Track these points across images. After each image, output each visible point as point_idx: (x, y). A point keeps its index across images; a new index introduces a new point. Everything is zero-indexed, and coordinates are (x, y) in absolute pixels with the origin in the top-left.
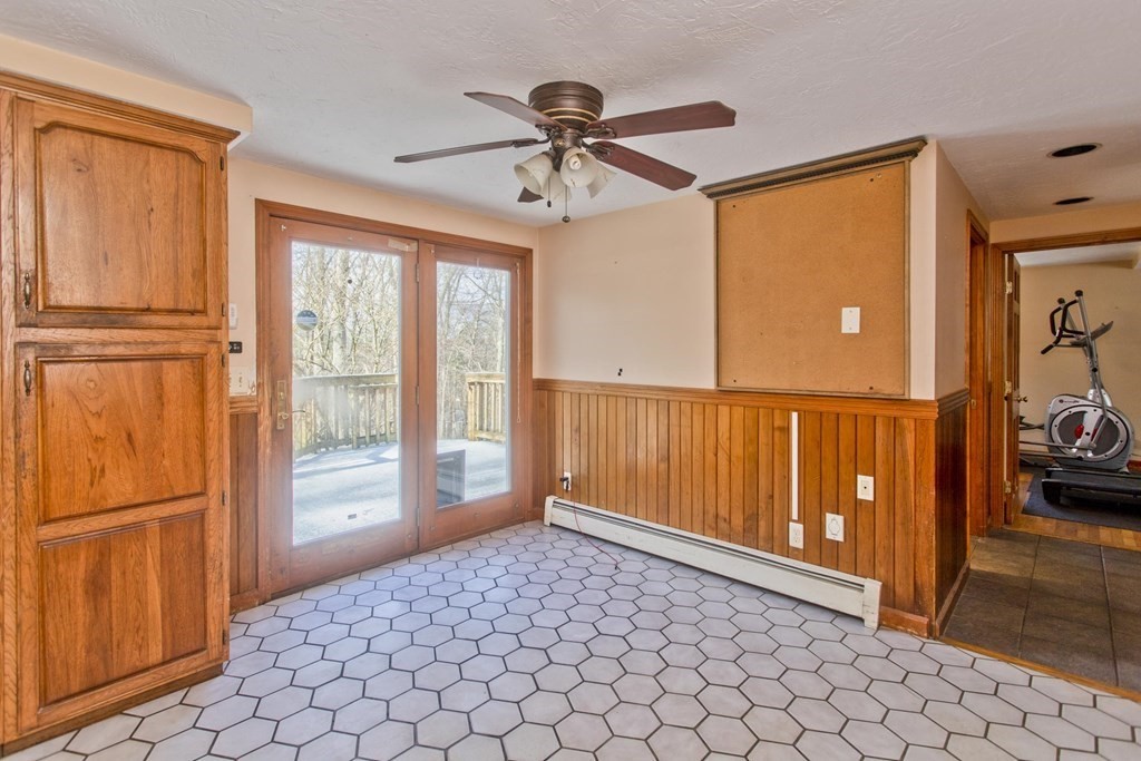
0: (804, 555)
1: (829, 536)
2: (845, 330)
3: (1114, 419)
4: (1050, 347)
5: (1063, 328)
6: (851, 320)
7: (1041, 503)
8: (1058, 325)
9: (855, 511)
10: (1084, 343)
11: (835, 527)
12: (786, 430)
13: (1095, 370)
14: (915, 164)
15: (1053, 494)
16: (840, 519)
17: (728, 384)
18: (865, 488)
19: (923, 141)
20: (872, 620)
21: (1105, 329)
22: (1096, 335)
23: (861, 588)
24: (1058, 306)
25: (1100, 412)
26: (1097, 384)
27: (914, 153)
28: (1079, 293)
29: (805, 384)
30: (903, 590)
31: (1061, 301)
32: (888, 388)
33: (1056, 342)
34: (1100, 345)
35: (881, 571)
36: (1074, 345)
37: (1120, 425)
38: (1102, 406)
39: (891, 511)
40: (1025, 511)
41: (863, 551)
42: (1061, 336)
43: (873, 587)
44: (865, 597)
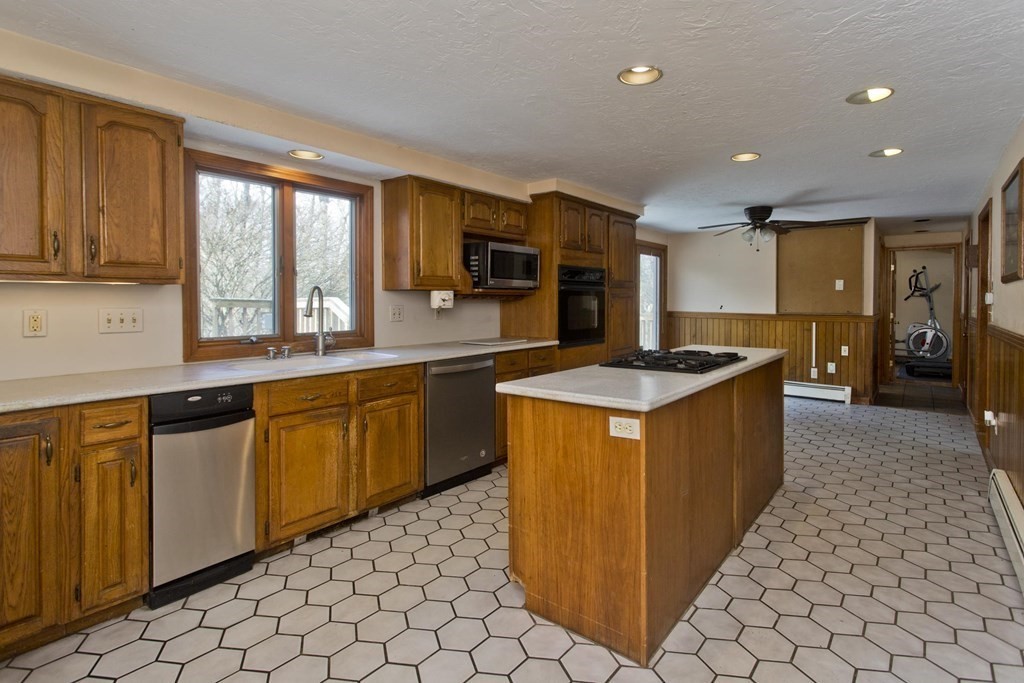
0: (817, 381)
1: (829, 371)
2: (837, 289)
3: (941, 335)
4: (909, 297)
5: (916, 286)
6: (839, 285)
7: (906, 375)
8: (913, 284)
9: (840, 361)
10: (926, 294)
11: (831, 368)
12: (810, 330)
13: (932, 309)
14: (866, 226)
15: (911, 371)
16: (834, 364)
17: (782, 311)
18: (845, 351)
19: (869, 218)
20: (848, 401)
21: (937, 287)
22: (933, 290)
23: (843, 390)
24: (913, 274)
25: (934, 332)
26: (933, 317)
27: (866, 222)
28: (924, 268)
29: (819, 310)
30: (860, 388)
31: (915, 271)
32: (855, 311)
33: (912, 294)
34: (935, 296)
35: (851, 383)
36: (921, 295)
37: (944, 339)
38: (935, 328)
39: (855, 359)
40: (898, 378)
41: (844, 376)
42: (915, 290)
43: (848, 390)
44: (845, 393)
